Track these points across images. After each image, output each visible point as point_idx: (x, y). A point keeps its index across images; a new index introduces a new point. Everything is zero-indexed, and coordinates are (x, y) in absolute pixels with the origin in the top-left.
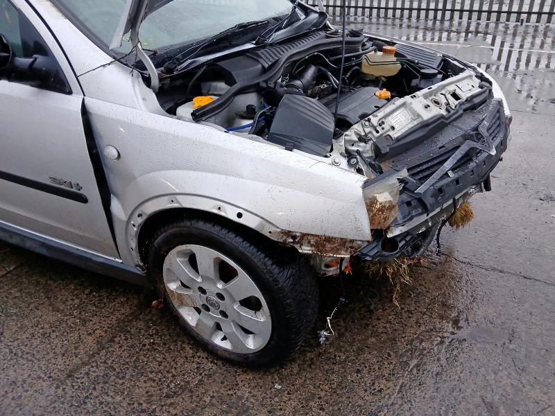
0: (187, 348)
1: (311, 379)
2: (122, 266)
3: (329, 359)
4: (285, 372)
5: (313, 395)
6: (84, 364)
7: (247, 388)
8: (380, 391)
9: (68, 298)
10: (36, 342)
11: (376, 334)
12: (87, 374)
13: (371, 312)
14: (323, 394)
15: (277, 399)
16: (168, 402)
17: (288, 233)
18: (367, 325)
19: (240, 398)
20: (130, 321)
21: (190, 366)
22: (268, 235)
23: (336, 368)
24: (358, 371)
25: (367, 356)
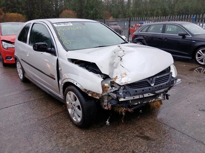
0: (69, 120)
1: (92, 134)
2: (60, 97)
3: (100, 131)
4: (87, 131)
5: (90, 137)
6: (46, 118)
7: (76, 131)
8: (107, 141)
9: (51, 105)
10: (39, 112)
11: (116, 130)
12: (46, 120)
13: (119, 125)
14: (92, 137)
15: (81, 135)
16: (58, 129)
17: (86, 90)
18: (115, 127)
19: (73, 133)
20: (60, 113)
21: (67, 124)
22: (82, 89)
23: (100, 133)
24: (105, 136)
25: (110, 133)
